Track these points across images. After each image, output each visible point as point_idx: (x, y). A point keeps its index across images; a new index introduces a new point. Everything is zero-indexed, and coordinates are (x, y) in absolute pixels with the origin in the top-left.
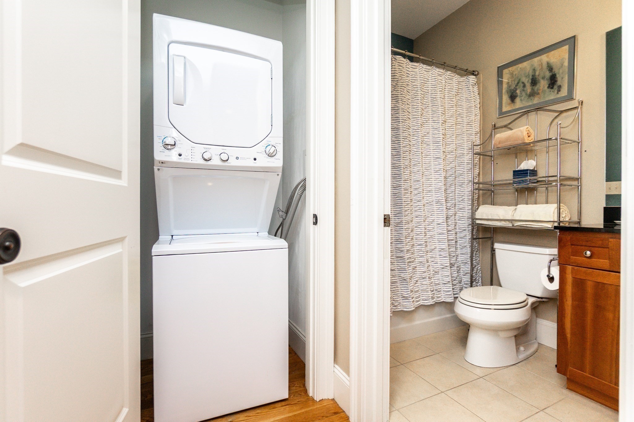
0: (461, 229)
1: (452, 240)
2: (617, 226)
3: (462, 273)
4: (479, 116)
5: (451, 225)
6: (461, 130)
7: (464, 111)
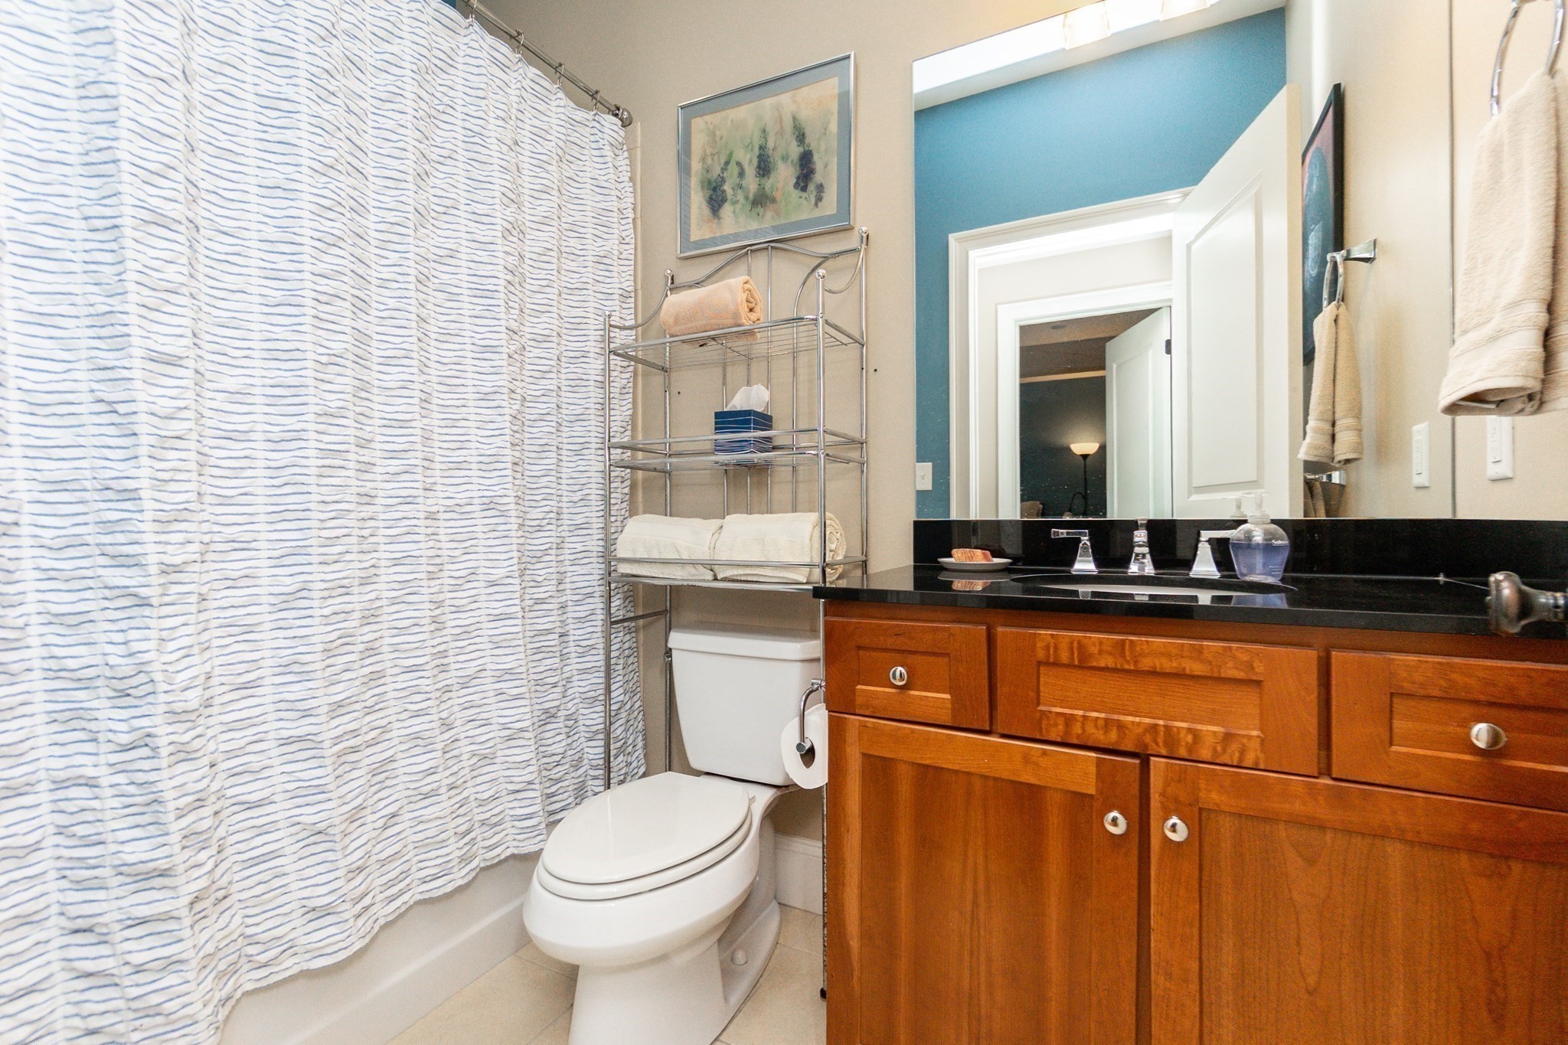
0: (578, 591)
1: (549, 632)
2: (944, 572)
3: (583, 734)
4: (633, 246)
5: (546, 583)
6: (578, 276)
7: (586, 219)
